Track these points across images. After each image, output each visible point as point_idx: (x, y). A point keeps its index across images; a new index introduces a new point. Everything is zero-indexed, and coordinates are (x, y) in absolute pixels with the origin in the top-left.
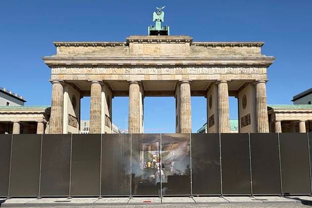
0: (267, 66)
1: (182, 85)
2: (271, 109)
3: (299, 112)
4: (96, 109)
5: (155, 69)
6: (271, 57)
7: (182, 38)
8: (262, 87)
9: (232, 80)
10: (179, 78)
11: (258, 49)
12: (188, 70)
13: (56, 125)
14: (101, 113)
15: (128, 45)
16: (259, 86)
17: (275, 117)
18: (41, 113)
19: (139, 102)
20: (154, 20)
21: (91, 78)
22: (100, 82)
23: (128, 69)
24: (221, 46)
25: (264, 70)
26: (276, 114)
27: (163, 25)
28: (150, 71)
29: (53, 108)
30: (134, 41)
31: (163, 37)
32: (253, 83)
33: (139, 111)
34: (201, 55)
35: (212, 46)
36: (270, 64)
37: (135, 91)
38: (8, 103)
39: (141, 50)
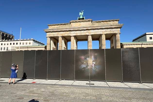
0: (120, 28)
1: (89, 36)
2: (122, 43)
3: (133, 45)
5: (79, 31)
6: (122, 24)
7: (88, 20)
9: (106, 34)
10: (87, 34)
11: (117, 22)
12: (91, 31)
14: (62, 47)
15: (70, 24)
16: (117, 35)
17: (123, 47)
18: (44, 47)
19: (74, 43)
20: (80, 15)
21: (58, 35)
22: (61, 37)
23: (70, 32)
24: (103, 22)
25: (119, 29)
26: (124, 46)
27: (83, 16)
28: (78, 32)
29: (47, 46)
30: (72, 22)
31: (82, 20)
32: (115, 35)
33: (74, 46)
34: (95, 25)
35: (99, 22)
36: (121, 27)
37: (73, 39)
39: (74, 25)
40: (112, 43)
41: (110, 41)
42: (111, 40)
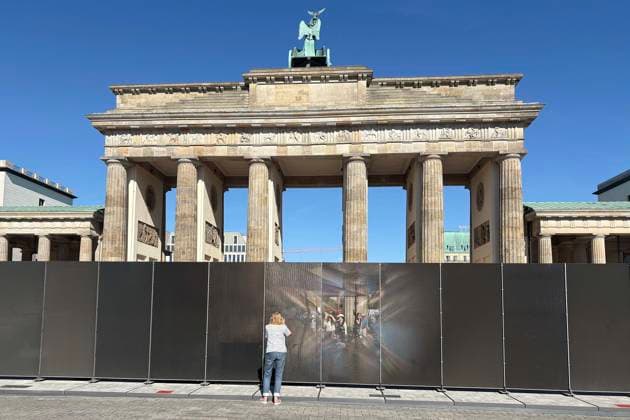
0: (524, 123)
1: (350, 165)
2: (531, 210)
3: (592, 218)
4: (187, 212)
5: (297, 134)
6: (534, 104)
7: (350, 71)
8: (513, 167)
9: (450, 154)
10: (344, 150)
11: (510, 89)
12: (363, 135)
13: (113, 241)
14: (196, 220)
15: (246, 88)
16: (507, 164)
17: (539, 227)
18: (86, 220)
19: (266, 198)
20: (300, 38)
21: (178, 152)
22: (193, 161)
23: (245, 135)
24: (431, 84)
25: (519, 131)
26: (542, 222)
27: (318, 46)
28: (287, 137)
29: (107, 210)
30: (259, 80)
31: (316, 71)
32: (496, 159)
33: (267, 216)
34: (387, 104)
35: (412, 84)
36: (532, 119)
37: (259, 176)
38: (42, 201)
39: (269, 96)
40: (478, 202)
41: (468, 191)
42: (475, 188)
